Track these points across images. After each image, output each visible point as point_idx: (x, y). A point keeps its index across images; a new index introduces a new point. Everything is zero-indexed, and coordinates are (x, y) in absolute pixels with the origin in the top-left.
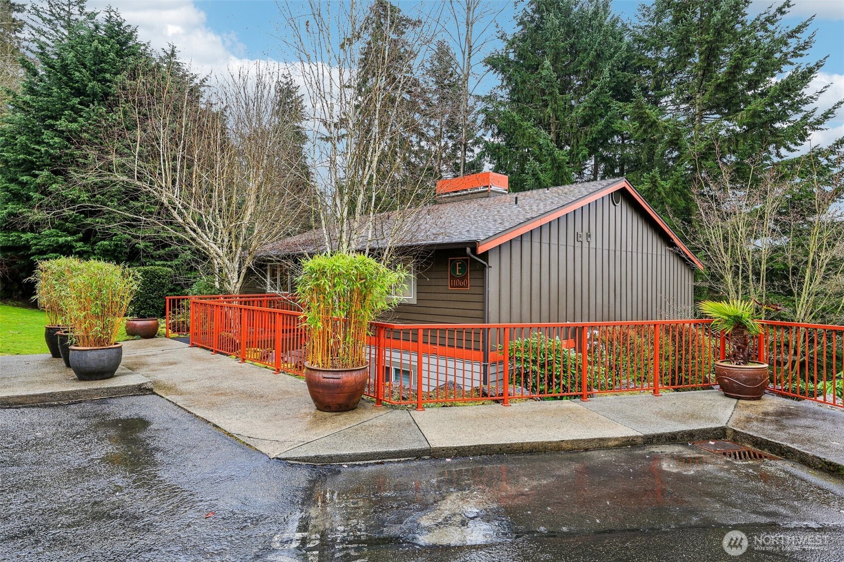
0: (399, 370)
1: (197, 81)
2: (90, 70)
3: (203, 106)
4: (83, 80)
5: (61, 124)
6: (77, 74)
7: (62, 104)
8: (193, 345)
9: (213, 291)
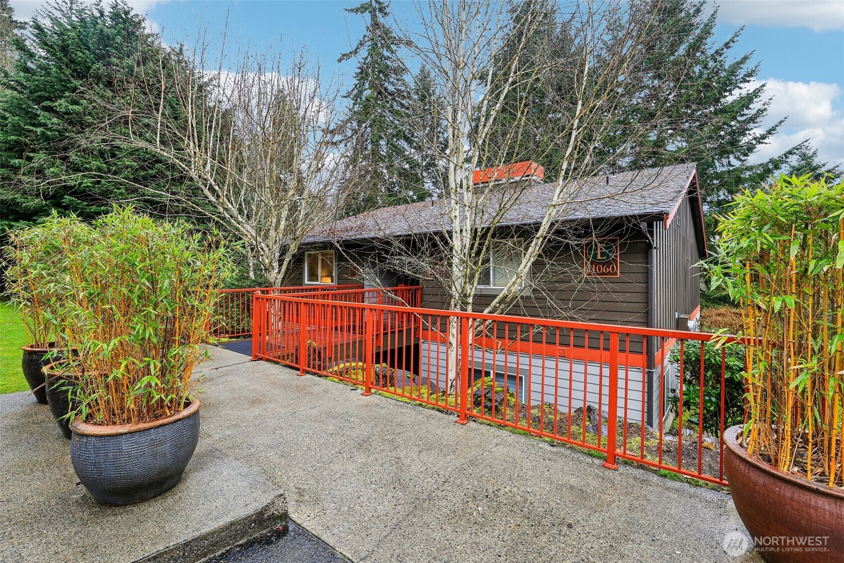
0: (481, 371)
1: (205, 80)
2: (94, 53)
3: (212, 104)
4: (86, 61)
5: (60, 105)
6: (80, 54)
7: (63, 86)
8: (257, 358)
9: (249, 283)
